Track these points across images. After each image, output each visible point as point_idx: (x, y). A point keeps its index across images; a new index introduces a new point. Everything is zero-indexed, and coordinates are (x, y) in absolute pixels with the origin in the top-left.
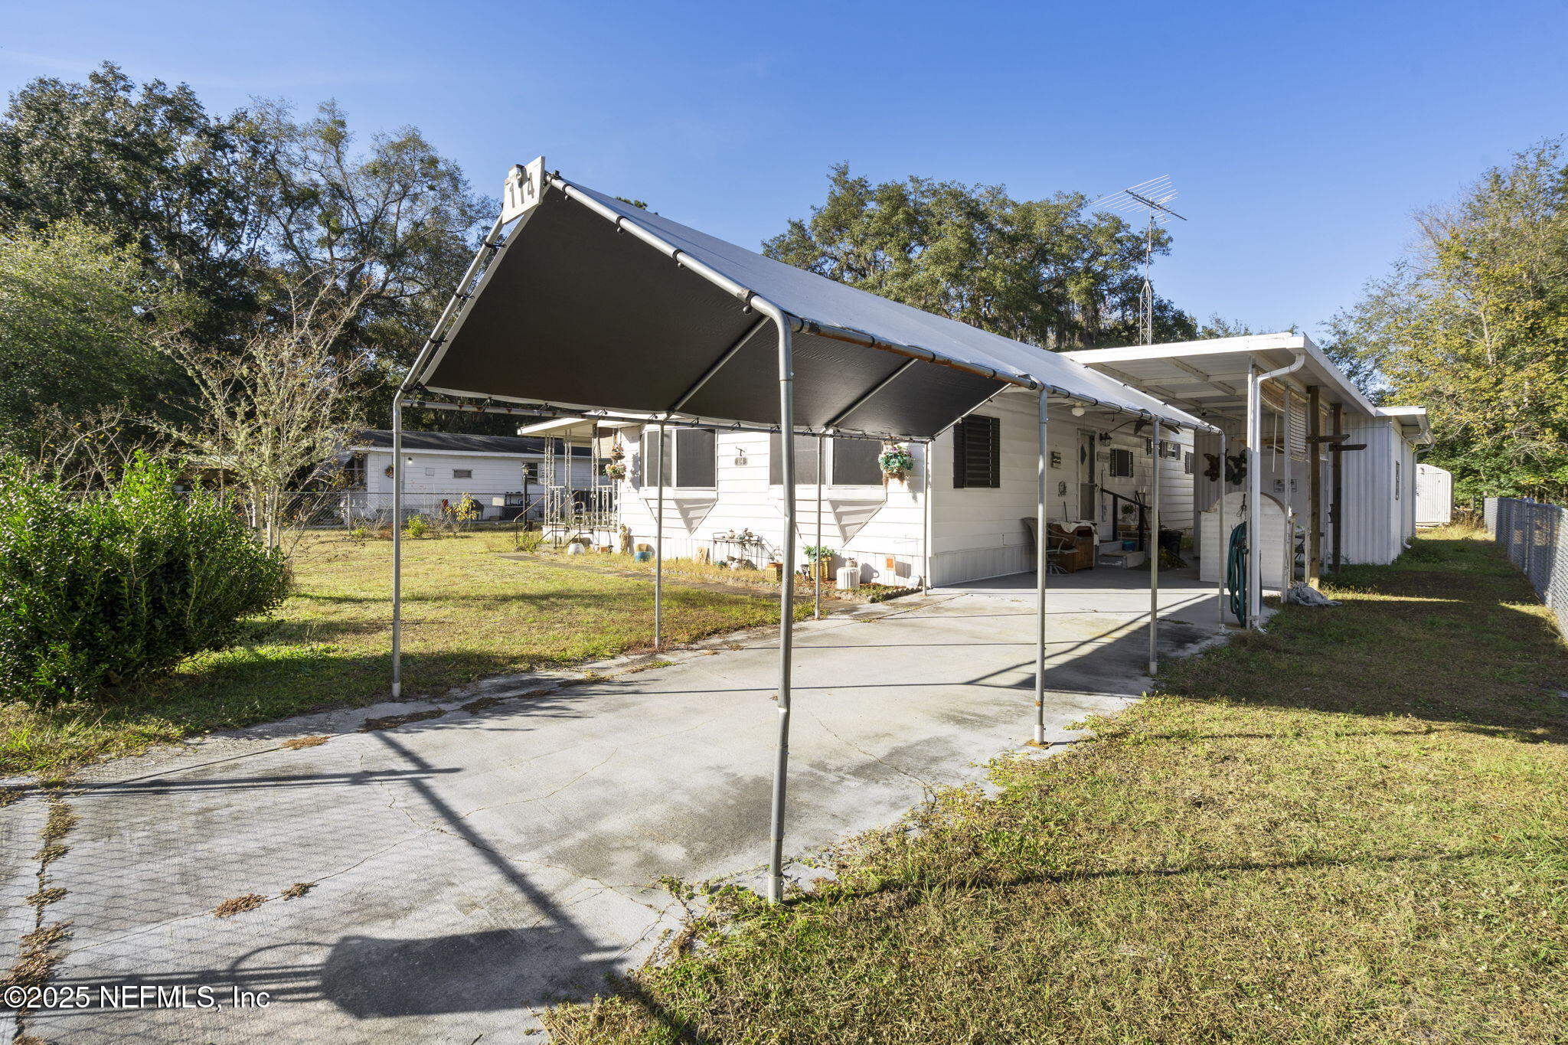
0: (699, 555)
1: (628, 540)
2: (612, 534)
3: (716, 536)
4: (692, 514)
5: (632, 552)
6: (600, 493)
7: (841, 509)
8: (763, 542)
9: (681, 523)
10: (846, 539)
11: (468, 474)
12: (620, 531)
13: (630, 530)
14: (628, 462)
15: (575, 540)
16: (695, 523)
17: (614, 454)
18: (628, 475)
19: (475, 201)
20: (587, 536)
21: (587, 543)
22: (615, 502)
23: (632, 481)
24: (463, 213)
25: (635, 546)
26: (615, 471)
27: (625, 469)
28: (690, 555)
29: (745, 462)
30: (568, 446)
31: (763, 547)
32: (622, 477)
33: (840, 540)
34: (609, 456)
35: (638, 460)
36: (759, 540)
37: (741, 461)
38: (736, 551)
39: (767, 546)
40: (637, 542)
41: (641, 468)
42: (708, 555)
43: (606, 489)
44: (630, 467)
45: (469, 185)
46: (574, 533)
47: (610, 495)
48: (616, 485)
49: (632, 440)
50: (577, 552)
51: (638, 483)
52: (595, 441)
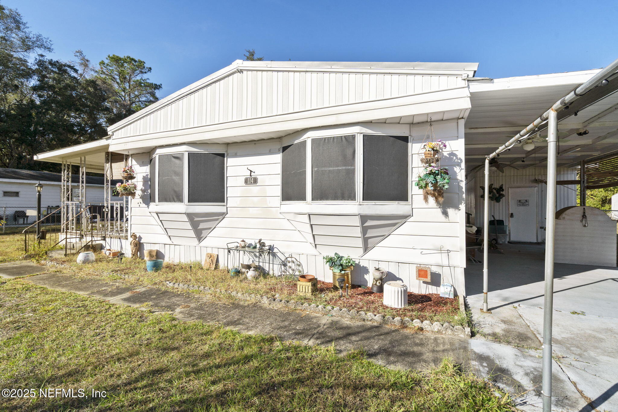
0: (209, 260)
1: (138, 246)
2: (123, 241)
3: (230, 246)
4: (201, 226)
5: (142, 257)
6: (112, 207)
7: (369, 223)
8: (275, 250)
9: (192, 234)
10: (366, 249)
11: (17, 194)
12: (130, 239)
13: (140, 238)
14: (138, 182)
15: (87, 247)
16: (204, 233)
17: (125, 175)
18: (138, 193)
19: (31, 36)
20: (98, 240)
21: (97, 248)
22: (125, 213)
23: (142, 197)
24: (23, 41)
25: (146, 253)
26: (125, 189)
27: (135, 187)
28: (198, 259)
29: (255, 181)
30: (83, 170)
31: (274, 255)
32: (133, 194)
33: (361, 251)
34: (120, 178)
35: (148, 181)
36: (271, 248)
37: (252, 181)
38: (247, 259)
39: (279, 254)
40: (147, 248)
41: (152, 187)
42: (217, 261)
43: (117, 205)
44: (140, 186)
45: (27, 25)
46: (87, 239)
47: (122, 208)
48: (127, 202)
49: (142, 164)
50: (86, 261)
51: (148, 199)
52: (108, 165)
